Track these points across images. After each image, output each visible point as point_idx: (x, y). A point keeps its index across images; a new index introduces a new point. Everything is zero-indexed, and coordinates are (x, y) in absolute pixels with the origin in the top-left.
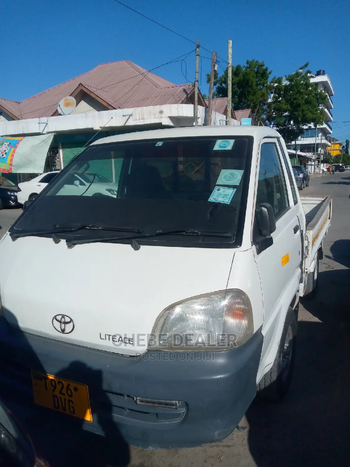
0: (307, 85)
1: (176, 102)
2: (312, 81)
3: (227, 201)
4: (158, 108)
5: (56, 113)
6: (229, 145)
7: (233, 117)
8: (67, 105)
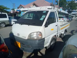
0: (74, 3)
1: (49, 6)
2: (75, 2)
3: (42, 20)
4: (46, 7)
5: (30, 7)
6: (45, 12)
7: (59, 8)
8: (32, 6)
